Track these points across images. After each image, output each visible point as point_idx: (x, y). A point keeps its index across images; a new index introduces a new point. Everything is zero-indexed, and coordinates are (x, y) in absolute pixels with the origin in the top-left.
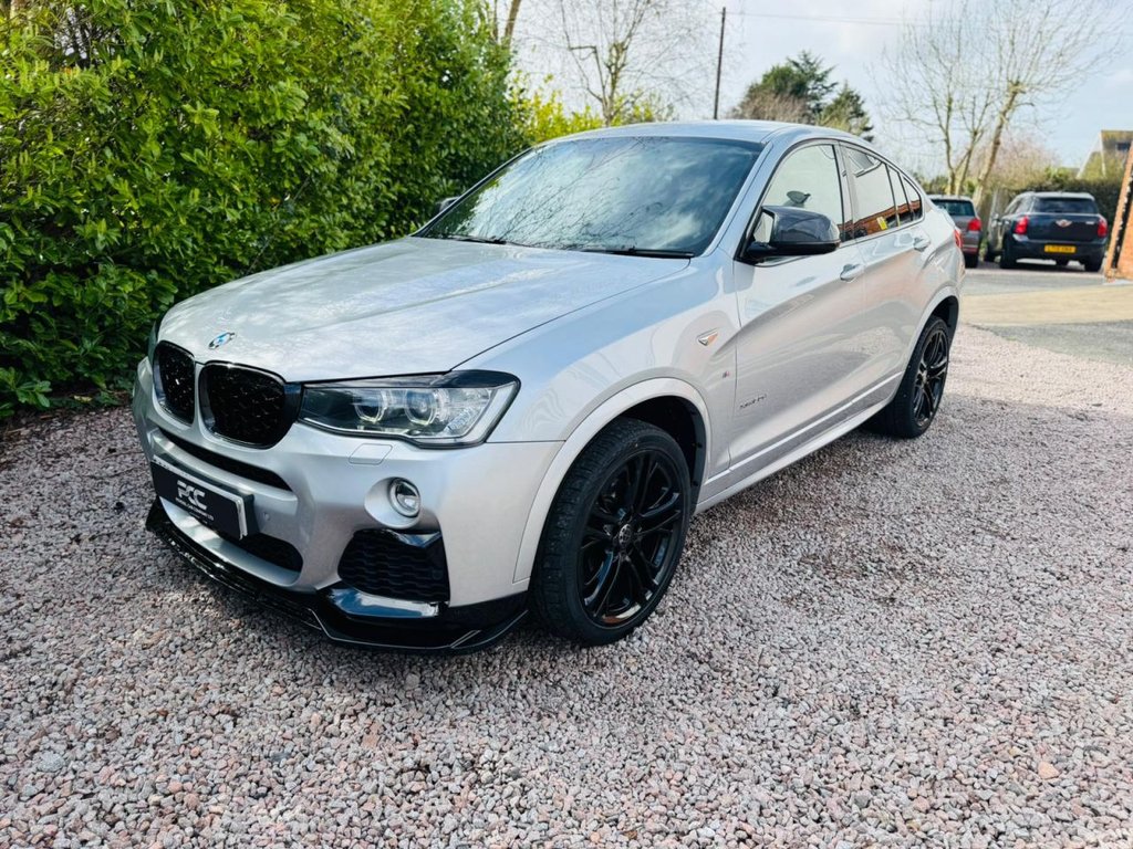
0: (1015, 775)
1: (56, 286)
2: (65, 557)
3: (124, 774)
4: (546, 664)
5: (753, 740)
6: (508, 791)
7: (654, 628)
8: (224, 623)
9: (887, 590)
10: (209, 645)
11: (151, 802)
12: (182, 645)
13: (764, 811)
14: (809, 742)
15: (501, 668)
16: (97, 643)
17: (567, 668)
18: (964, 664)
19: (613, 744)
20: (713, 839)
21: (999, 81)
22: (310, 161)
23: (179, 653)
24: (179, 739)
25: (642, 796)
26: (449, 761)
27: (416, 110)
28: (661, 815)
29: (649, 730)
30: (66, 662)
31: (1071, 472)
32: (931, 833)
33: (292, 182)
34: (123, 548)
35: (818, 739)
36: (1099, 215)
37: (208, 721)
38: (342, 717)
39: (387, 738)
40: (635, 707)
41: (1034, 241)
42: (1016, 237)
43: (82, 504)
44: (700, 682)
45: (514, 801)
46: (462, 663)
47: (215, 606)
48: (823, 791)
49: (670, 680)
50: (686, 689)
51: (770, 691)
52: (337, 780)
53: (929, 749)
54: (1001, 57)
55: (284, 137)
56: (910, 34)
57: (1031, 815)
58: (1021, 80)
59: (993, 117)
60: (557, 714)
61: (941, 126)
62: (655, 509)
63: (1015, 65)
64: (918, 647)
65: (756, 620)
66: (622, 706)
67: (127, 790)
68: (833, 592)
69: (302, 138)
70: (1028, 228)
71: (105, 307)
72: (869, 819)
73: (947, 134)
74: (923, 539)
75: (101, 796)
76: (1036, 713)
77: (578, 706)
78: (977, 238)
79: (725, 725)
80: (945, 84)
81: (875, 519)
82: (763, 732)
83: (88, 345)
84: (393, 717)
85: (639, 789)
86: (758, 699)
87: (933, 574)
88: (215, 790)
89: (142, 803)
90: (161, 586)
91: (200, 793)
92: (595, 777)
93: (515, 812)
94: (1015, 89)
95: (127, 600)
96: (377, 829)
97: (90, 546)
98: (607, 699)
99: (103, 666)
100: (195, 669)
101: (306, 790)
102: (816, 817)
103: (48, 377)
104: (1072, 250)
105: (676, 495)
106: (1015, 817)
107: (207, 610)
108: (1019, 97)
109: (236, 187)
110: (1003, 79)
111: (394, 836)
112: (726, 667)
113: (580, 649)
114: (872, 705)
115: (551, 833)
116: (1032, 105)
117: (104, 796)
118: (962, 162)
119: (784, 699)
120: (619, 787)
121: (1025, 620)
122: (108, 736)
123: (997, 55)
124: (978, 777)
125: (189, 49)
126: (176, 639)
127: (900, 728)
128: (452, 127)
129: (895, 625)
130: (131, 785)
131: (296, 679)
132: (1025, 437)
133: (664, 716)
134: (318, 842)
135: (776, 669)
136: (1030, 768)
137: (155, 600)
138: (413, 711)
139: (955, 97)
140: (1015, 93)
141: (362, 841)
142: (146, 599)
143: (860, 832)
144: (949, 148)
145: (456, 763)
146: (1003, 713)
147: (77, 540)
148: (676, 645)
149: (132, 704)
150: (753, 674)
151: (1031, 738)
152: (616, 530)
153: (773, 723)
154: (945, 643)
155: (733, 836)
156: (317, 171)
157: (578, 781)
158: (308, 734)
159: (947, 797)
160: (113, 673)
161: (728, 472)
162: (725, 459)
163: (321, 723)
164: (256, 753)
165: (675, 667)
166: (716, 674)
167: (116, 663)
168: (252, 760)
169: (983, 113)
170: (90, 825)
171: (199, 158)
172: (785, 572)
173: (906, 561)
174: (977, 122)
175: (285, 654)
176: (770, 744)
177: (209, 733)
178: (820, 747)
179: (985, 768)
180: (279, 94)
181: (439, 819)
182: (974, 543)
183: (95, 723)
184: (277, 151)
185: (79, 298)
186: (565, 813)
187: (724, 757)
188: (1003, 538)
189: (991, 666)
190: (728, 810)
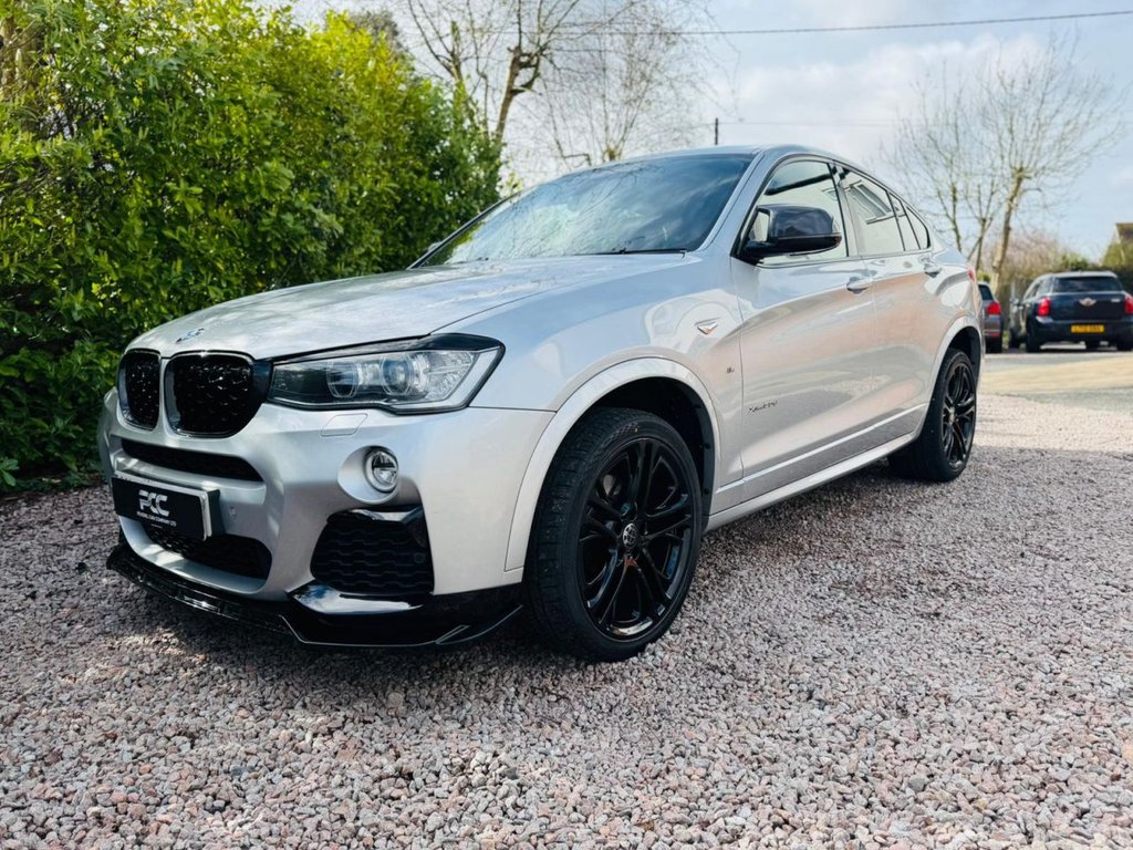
0: (1096, 759)
1: (29, 361)
2: (18, 611)
3: (61, 789)
4: (548, 681)
5: (786, 739)
6: (502, 791)
7: (669, 644)
8: (187, 658)
9: (929, 606)
10: (170, 678)
11: (89, 814)
12: (139, 679)
13: (802, 798)
14: (852, 738)
15: (496, 686)
16: (45, 680)
17: (571, 683)
18: (1023, 665)
19: (624, 747)
20: (744, 827)
21: (1002, 168)
22: (298, 241)
23: (135, 687)
24: (127, 757)
25: (659, 791)
26: (436, 769)
27: (407, 202)
28: (682, 807)
29: (665, 734)
30: (8, 698)
31: (1124, 502)
32: (1000, 811)
33: (279, 263)
34: (82, 602)
35: (862, 734)
36: (1123, 292)
37: (162, 742)
38: (315, 735)
39: (364, 751)
40: (649, 715)
41: (1059, 322)
42: (1040, 319)
43: (41, 567)
44: (723, 692)
45: (509, 801)
46: (452, 683)
47: (179, 646)
48: (870, 778)
49: (689, 691)
50: (708, 698)
51: (804, 696)
52: (305, 789)
53: (991, 739)
54: (1001, 145)
55: (269, 216)
56: (906, 128)
57: (1118, 793)
58: (1025, 165)
59: (1000, 204)
60: (560, 724)
61: (947, 215)
62: (662, 510)
63: (1017, 152)
64: (970, 653)
65: (783, 635)
66: (634, 715)
67: (63, 804)
68: (870, 610)
69: (289, 218)
70: (1050, 309)
71: (79, 382)
72: (926, 802)
73: (954, 222)
74: (967, 563)
75: (33, 810)
76: (1113, 704)
77: (584, 717)
78: (998, 322)
79: (753, 726)
80: (947, 175)
81: (912, 549)
82: (797, 731)
83: (60, 423)
84: (372, 733)
85: (654, 785)
86: (790, 703)
87: (981, 591)
88: (165, 800)
89: (79, 815)
90: (120, 632)
91: (147, 805)
92: (605, 776)
93: (511, 812)
94: (1020, 176)
95: (81, 644)
96: (350, 830)
97: (47, 602)
98: (617, 710)
99: (49, 701)
100: (152, 700)
101: (269, 801)
102: (865, 802)
103: (16, 456)
104: (1101, 329)
105: (685, 496)
106: (1099, 795)
107: (170, 649)
108: (1025, 184)
109: (220, 266)
110: (1006, 166)
111: (369, 835)
112: (753, 676)
113: (586, 666)
114: (921, 704)
115: (552, 826)
116: (1039, 190)
117: (37, 809)
118: (974, 250)
119: (819, 700)
120: (631, 782)
121: (1090, 625)
122: (47, 760)
123: (997, 144)
124: (1052, 763)
125: (174, 126)
126: (132, 674)
127: (956, 722)
128: (444, 219)
129: (941, 634)
130: (69, 799)
131: (265, 703)
132: (1071, 476)
133: (683, 721)
134: (280, 845)
135: (808, 675)
136: (1111, 752)
137: (112, 644)
138: (395, 727)
139: (959, 187)
140: (1020, 180)
141: (332, 843)
142: (103, 644)
143: (916, 814)
144: (958, 238)
145: (444, 769)
146: (1074, 706)
147: (33, 596)
148: (694, 660)
149: (78, 731)
150: (783, 681)
151: (1109, 726)
152: (619, 528)
153: (808, 722)
154: (1000, 648)
155: (767, 822)
156: (305, 251)
157: (584, 779)
158: (274, 749)
159: (1016, 779)
160: (59, 705)
161: (741, 482)
162: (736, 467)
163: (291, 739)
164: (214, 767)
165: (694, 679)
166: (740, 683)
167: (64, 697)
168: (209, 774)
169: (990, 201)
170: (17, 835)
171: (182, 236)
172: (816, 596)
173: (949, 583)
174: (984, 211)
175: (252, 683)
176: (807, 741)
177: (162, 752)
178: (864, 741)
179: (1059, 754)
180: (265, 174)
181: (422, 817)
182: (1023, 564)
183: (34, 750)
184: (263, 229)
185: (53, 374)
186: (569, 809)
187: (753, 754)
188: (1055, 559)
189: (1055, 665)
190: (759, 799)
